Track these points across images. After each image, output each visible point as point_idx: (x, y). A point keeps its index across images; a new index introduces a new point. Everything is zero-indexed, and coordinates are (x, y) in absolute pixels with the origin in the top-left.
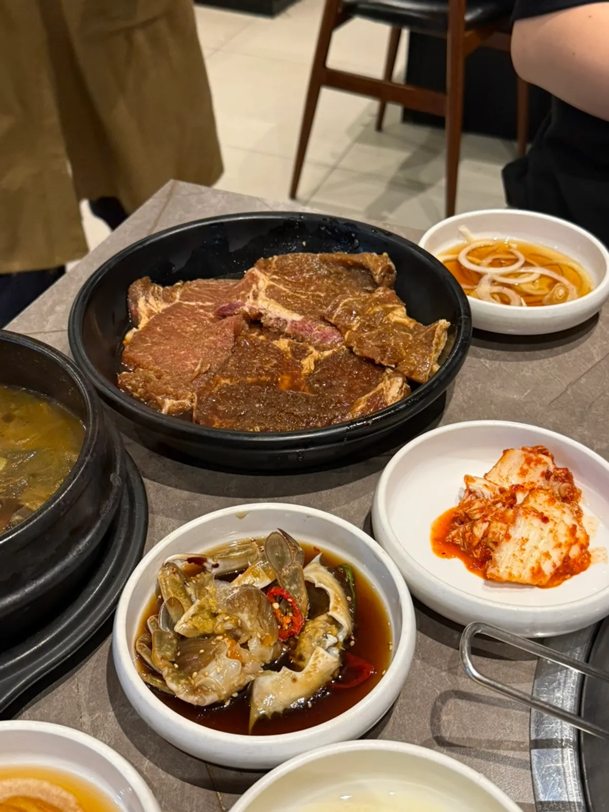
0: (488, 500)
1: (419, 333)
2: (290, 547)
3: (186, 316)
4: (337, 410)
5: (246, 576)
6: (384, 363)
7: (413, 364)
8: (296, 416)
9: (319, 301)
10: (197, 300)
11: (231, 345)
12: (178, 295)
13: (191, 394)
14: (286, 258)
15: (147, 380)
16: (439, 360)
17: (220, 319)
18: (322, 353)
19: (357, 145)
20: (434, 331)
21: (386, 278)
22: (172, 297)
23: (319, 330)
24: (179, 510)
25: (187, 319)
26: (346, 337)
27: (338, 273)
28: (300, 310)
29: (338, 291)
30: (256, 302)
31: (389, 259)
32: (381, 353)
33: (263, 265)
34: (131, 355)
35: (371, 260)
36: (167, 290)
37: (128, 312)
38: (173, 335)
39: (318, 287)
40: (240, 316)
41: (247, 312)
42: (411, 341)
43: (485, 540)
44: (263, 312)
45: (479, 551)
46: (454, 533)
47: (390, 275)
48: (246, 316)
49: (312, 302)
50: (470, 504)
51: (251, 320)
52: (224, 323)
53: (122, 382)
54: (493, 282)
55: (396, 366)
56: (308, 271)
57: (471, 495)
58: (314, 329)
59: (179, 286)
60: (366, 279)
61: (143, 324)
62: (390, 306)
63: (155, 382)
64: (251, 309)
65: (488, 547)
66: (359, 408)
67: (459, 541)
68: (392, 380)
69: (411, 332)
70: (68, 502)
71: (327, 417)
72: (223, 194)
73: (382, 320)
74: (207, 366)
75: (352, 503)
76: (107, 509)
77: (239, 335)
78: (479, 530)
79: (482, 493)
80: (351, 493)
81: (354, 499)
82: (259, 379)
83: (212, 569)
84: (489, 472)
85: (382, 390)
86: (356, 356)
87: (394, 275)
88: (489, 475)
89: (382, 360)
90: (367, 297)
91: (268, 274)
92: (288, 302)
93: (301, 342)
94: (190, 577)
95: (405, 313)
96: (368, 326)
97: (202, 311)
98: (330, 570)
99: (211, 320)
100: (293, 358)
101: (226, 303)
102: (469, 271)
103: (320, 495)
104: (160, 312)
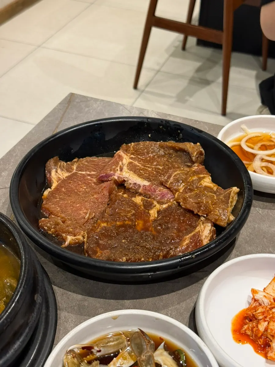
0: (267, 307)
1: (220, 194)
2: (146, 341)
3: (80, 181)
4: (172, 244)
5: (118, 359)
6: (200, 214)
7: (217, 215)
8: (147, 248)
9: (159, 172)
10: (86, 171)
11: (107, 200)
12: (75, 167)
13: (83, 233)
14: (139, 144)
15: (57, 224)
16: (233, 212)
17: (100, 183)
18: (162, 206)
19: (172, 58)
20: (230, 194)
21: (199, 158)
22: (71, 169)
23: (160, 191)
24: (75, 308)
25: (80, 183)
26: (176, 196)
27: (170, 154)
28: (148, 179)
29: (170, 166)
30: (122, 173)
31: (201, 147)
32: (198, 208)
33: (126, 148)
34: (47, 206)
35: (190, 147)
36: (69, 164)
37: (45, 179)
38: (72, 193)
39: (158, 162)
40: (112, 182)
41: (116, 179)
42: (215, 200)
43: (266, 333)
44: (126, 179)
45: (262, 340)
46: (246, 327)
47: (202, 157)
48: (116, 182)
49: (155, 173)
50: (255, 308)
51: (119, 184)
52: (103, 187)
53: (41, 224)
54: (262, 160)
55: (207, 216)
56: (152, 153)
57: (256, 302)
58: (157, 191)
59: (75, 161)
60: (186, 158)
61: (54, 185)
62: (202, 176)
63: (61, 225)
64: (118, 177)
65: (267, 337)
66: (185, 243)
67: (249, 333)
68: (205, 225)
69: (215, 193)
70: (9, 320)
71: (166, 249)
72: (100, 101)
73: (197, 185)
74: (92, 215)
75: (181, 304)
76: (33, 319)
77: (112, 194)
78: (262, 327)
79: (263, 301)
80: (181, 297)
81: (183, 301)
82: (124, 223)
83: (97, 353)
84: (267, 287)
85: (199, 231)
86: (182, 208)
87: (203, 156)
88: (266, 289)
89: (199, 212)
90: (188, 170)
91: (129, 155)
92: (141, 173)
93: (149, 198)
94: (83, 358)
95: (211, 180)
96: (189, 189)
97: (89, 177)
98: (170, 354)
99: (94, 183)
100: (144, 209)
101: (103, 174)
102: (247, 152)
103: (162, 298)
104: (64, 178)
